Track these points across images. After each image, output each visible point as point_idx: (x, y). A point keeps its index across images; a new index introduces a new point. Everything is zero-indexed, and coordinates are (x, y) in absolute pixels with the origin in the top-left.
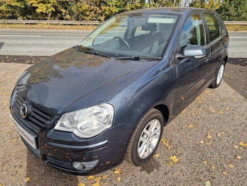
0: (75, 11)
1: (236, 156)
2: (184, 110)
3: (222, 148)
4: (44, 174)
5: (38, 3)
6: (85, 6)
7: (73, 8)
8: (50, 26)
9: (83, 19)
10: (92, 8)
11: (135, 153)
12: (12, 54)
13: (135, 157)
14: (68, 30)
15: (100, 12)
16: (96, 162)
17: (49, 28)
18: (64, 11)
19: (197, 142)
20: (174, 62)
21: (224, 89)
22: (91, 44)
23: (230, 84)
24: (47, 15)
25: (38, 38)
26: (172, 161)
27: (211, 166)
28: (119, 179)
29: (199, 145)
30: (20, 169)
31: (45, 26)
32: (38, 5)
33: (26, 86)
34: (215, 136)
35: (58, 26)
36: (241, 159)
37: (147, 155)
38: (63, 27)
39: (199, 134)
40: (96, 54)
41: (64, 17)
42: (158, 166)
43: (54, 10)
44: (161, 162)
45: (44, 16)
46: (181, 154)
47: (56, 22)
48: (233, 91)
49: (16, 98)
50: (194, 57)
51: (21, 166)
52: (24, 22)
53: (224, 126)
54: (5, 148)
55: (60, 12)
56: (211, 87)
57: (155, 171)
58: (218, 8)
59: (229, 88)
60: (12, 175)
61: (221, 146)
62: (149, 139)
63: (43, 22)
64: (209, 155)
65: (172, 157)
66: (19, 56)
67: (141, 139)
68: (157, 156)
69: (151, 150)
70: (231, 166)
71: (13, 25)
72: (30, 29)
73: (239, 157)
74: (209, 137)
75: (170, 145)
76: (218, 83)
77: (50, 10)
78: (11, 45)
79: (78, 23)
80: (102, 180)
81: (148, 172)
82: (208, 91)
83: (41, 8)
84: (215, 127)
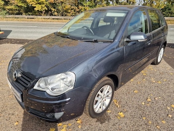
0: (61, 10)
1: (168, 115)
2: (132, 80)
3: (158, 108)
4: (28, 120)
5: (36, 4)
6: (68, 6)
7: (59, 8)
8: (43, 20)
9: (66, 15)
10: (72, 7)
11: (91, 109)
12: (16, 38)
13: (91, 111)
14: (56, 22)
15: (78, 10)
16: (62, 113)
17: (42, 21)
18: (53, 9)
19: (140, 103)
20: (123, 44)
21: (163, 66)
22: (67, 31)
23: (168, 63)
24: (41, 12)
25: (34, 28)
26: (119, 116)
27: (148, 121)
28: (80, 127)
29: (140, 106)
30: (12, 116)
31: (40, 20)
32: (36, 6)
33: (20, 59)
34: (153, 99)
35: (49, 20)
36: (172, 117)
37: (101, 110)
38: (52, 20)
39: (142, 97)
40: (68, 37)
41: (53, 14)
42: (109, 119)
43: (47, 9)
44: (111, 116)
45: (40, 13)
46: (127, 111)
47: (48, 17)
48: (170, 67)
49: (11, 67)
50: (137, 41)
51: (13, 114)
52: (26, 17)
53: (161, 93)
54: (4, 101)
55: (51, 10)
56: (153, 64)
57: (107, 122)
58: (163, 7)
59: (167, 65)
60: (7, 120)
61: (157, 107)
62: (103, 100)
63: (39, 17)
64: (147, 113)
65: (119, 113)
66: (20, 40)
67: (96, 99)
68: (109, 112)
69: (104, 108)
70: (164, 122)
71: (19, 19)
72: (30, 22)
73: (170, 116)
74: (149, 100)
75: (119, 104)
76: (159, 61)
77: (44, 9)
78: (16, 32)
79: (62, 18)
80: (68, 127)
81: (102, 123)
82: (151, 67)
83: (38, 8)
84: (154, 93)
